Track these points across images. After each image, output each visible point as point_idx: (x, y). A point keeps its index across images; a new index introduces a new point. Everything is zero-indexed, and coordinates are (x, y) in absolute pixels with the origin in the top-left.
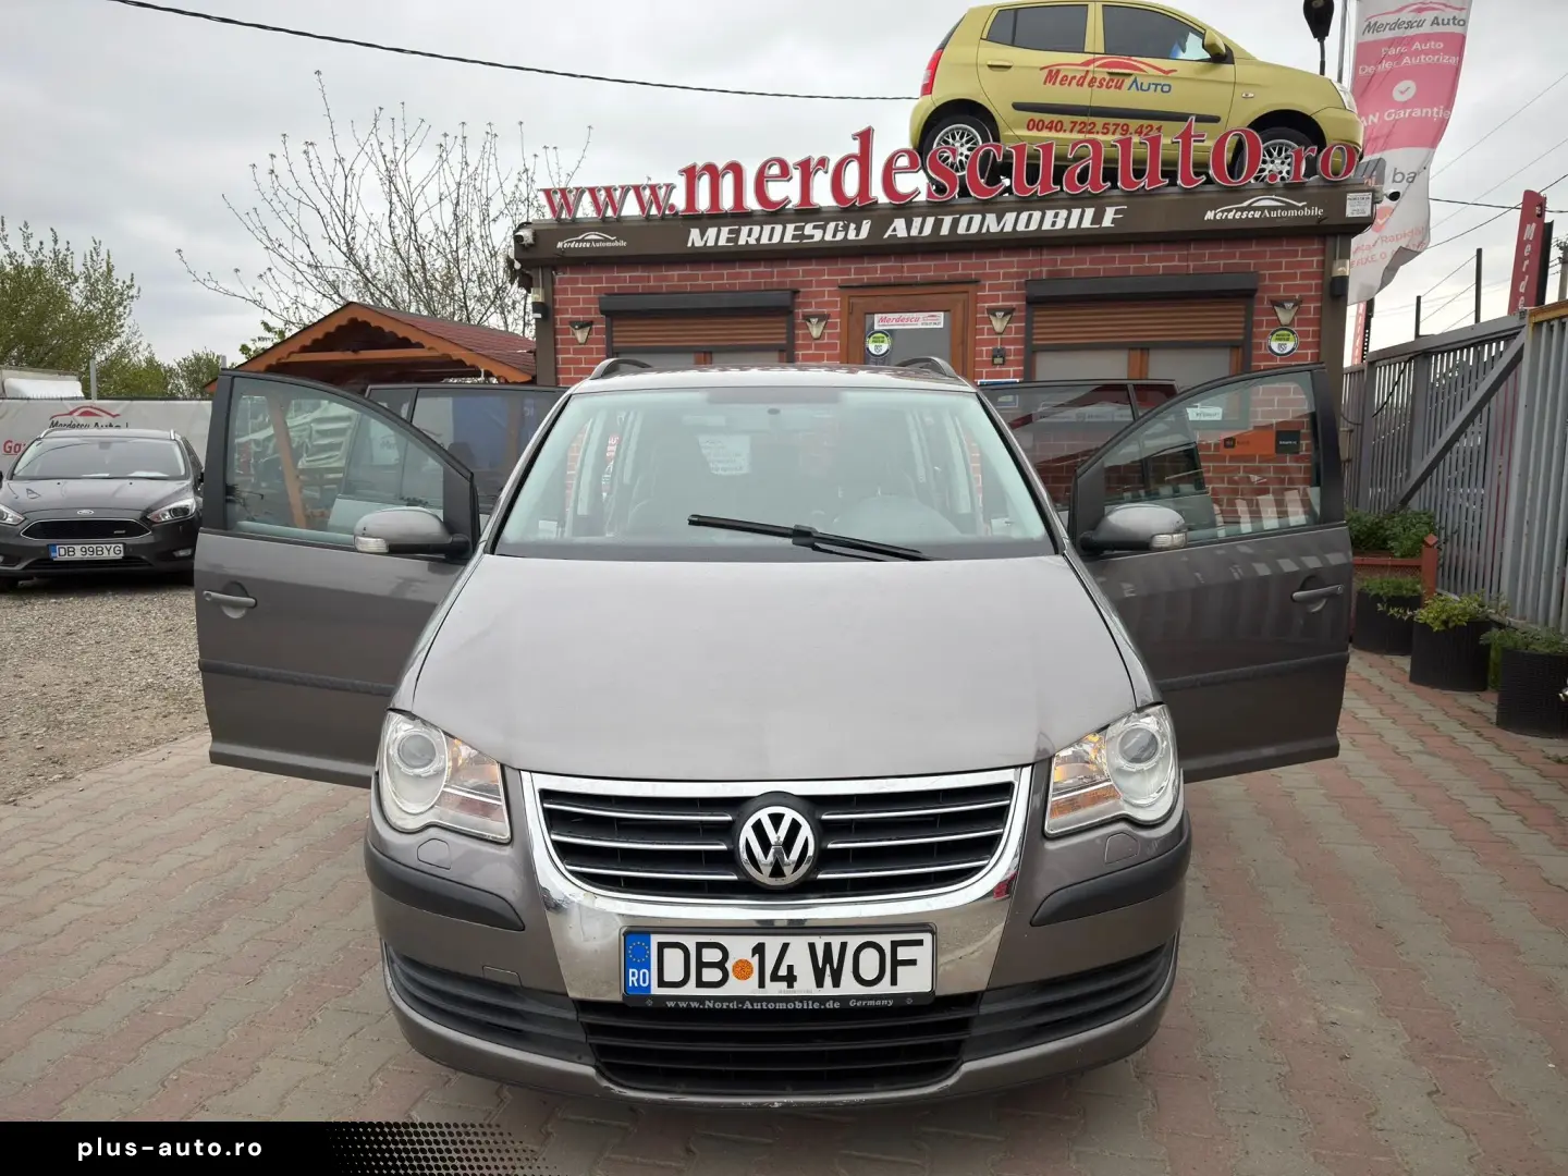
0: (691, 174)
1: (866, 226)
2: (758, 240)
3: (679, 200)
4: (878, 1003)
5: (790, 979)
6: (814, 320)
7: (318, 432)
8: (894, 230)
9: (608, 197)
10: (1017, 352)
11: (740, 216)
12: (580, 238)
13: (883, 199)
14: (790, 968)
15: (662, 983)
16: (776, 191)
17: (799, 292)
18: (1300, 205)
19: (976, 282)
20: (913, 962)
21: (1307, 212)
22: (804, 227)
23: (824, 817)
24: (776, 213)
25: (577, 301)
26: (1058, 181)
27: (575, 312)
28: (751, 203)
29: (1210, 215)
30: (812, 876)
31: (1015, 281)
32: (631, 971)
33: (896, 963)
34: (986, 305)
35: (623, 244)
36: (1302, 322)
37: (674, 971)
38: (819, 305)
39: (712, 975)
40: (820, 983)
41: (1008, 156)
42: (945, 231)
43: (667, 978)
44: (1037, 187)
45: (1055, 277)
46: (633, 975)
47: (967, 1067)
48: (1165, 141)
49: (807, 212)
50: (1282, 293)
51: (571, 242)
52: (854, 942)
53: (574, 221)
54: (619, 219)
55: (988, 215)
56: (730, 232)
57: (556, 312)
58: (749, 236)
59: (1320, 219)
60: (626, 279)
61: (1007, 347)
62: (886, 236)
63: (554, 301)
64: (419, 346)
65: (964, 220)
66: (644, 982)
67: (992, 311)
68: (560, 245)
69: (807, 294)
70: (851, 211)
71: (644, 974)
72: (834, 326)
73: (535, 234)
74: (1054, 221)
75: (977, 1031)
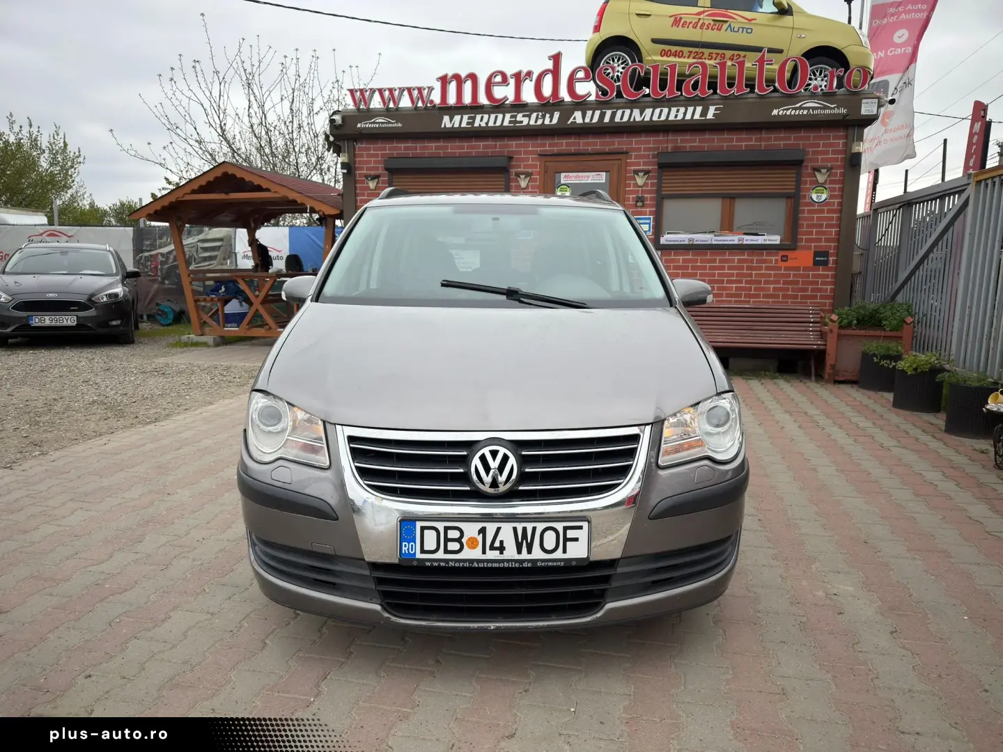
0: (444, 80)
1: (557, 115)
2: (487, 123)
3: (436, 97)
4: (555, 564)
5: (502, 549)
6: (522, 176)
7: (202, 248)
8: (575, 118)
9: (391, 94)
10: (652, 199)
11: (476, 108)
12: (372, 121)
13: (567, 98)
14: (502, 542)
15: (423, 551)
16: (499, 92)
17: (513, 158)
18: (833, 106)
19: (626, 153)
20: (576, 540)
21: (836, 111)
22: (516, 115)
23: (523, 453)
24: (498, 107)
25: (369, 162)
26: (679, 89)
27: (368, 169)
28: (483, 100)
29: (775, 112)
30: (515, 488)
31: (651, 153)
32: (404, 543)
33: (566, 540)
34: (632, 168)
35: (400, 125)
36: (832, 182)
37: (430, 543)
38: (526, 166)
39: (453, 546)
40: (519, 552)
41: (647, 73)
42: (607, 119)
43: (426, 548)
44: (666, 92)
45: (677, 150)
46: (405, 546)
47: (609, 606)
48: (748, 65)
49: (519, 106)
50: (820, 164)
51: (366, 123)
52: (540, 526)
53: (368, 110)
54: (397, 109)
55: (634, 110)
56: (469, 118)
57: (356, 169)
58: (481, 120)
59: (845, 116)
60: (402, 148)
61: (646, 196)
62: (569, 122)
63: (355, 163)
64: (268, 190)
65: (619, 113)
66: (412, 550)
67: (636, 172)
68: (359, 125)
69: (518, 160)
70: (546, 106)
71: (412, 545)
72: (535, 180)
73: (343, 118)
74: (676, 114)
75: (615, 584)
